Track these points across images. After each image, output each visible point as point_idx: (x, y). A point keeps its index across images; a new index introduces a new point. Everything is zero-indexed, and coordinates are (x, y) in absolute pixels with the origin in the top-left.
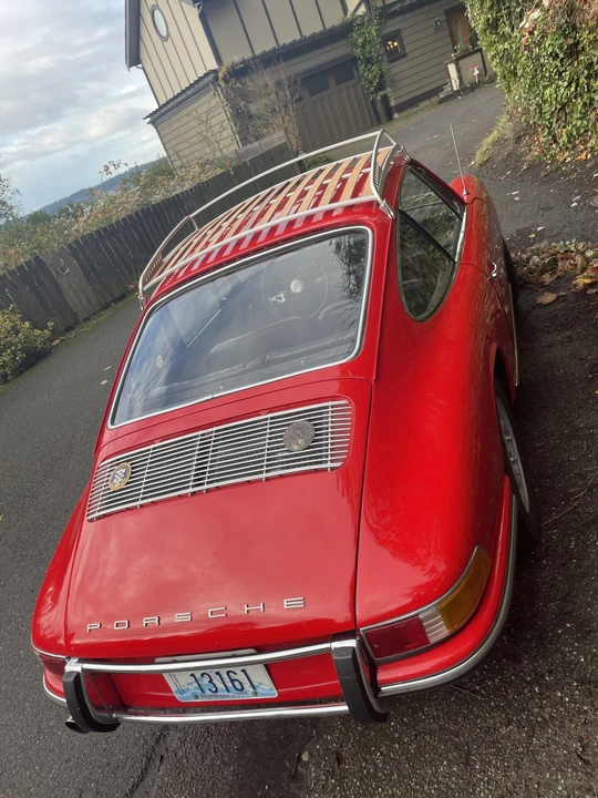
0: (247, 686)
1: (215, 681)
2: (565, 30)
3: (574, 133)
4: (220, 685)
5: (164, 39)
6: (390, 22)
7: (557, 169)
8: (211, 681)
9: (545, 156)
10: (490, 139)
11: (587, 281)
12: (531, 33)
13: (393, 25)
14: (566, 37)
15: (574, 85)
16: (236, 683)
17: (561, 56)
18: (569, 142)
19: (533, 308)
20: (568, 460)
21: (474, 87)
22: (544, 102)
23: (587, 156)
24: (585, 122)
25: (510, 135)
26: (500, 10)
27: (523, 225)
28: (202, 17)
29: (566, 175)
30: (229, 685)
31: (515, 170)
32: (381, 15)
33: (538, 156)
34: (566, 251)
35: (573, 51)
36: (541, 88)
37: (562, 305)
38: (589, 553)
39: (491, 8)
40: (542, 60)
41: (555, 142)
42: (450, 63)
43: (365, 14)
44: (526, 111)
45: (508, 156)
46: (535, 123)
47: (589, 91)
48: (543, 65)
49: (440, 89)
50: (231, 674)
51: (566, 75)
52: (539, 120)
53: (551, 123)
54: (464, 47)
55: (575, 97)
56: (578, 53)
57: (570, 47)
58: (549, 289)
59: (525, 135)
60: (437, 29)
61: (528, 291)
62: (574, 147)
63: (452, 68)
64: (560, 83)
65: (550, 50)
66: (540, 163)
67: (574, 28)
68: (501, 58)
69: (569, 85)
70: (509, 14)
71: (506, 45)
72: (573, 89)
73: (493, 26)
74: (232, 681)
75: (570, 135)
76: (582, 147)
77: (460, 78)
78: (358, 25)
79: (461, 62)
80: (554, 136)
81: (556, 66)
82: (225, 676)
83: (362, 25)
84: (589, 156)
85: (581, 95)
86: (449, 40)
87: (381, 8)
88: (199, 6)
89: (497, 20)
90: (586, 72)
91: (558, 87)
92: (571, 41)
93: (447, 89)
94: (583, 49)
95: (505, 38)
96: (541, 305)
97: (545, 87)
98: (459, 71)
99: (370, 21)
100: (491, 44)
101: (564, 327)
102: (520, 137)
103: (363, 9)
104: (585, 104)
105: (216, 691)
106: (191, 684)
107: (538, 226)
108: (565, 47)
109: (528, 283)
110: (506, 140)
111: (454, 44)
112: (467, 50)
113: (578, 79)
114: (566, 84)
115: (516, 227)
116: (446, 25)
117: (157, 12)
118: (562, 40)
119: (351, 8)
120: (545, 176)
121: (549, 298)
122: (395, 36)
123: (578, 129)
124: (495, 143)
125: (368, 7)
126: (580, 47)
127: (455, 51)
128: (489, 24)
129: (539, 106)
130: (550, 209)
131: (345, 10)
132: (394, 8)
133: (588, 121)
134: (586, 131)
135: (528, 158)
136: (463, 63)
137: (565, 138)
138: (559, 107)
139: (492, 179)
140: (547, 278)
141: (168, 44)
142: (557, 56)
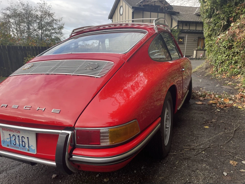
0: (27, 145)
1: (16, 140)
2: (230, 41)
3: (223, 70)
4: (17, 143)
5: (121, 15)
6: (182, 34)
7: (215, 78)
8: (15, 140)
9: (213, 74)
10: (198, 67)
11: (214, 102)
12: (220, 39)
13: (182, 35)
14: (230, 43)
15: (227, 57)
16: (23, 143)
17: (227, 47)
18: (221, 72)
19: (194, 104)
20: (187, 140)
21: (199, 59)
22: (217, 59)
23: (225, 77)
24: (228, 68)
25: (204, 67)
26: (213, 32)
27: (199, 86)
28: (133, 13)
29: (217, 80)
30: (21, 143)
31: (203, 75)
32: (180, 31)
33: (211, 74)
34: (210, 94)
35: (230, 47)
36: (218, 55)
37: (203, 106)
38: (182, 167)
39: (211, 30)
40: (221, 48)
41: (217, 71)
42: (195, 50)
43: (176, 29)
44: (211, 61)
45: (202, 72)
46: (213, 65)
47: (231, 59)
48: (220, 49)
49: (190, 56)
50: (23, 138)
51: (226, 53)
52: (214, 64)
53: (217, 66)
54: (200, 48)
55: (227, 60)
56: (232, 48)
57: (230, 46)
58: (201, 101)
59: (209, 68)
60: (195, 41)
61: (194, 100)
62: (222, 74)
63: (195, 52)
64: (224, 55)
65: (224, 45)
66: (211, 76)
67: (233, 41)
68: (209, 46)
69: (226, 56)
70: (216, 34)
71: (212, 42)
72: (227, 58)
73: (210, 36)
74: (22, 141)
75: (222, 70)
76: (224, 75)
77: (196, 55)
78: (173, 31)
79: (198, 51)
80: (217, 70)
81: (224, 50)
82: (20, 138)
83: (175, 32)
84: (226, 77)
85: (229, 60)
86: (197, 45)
87: (181, 29)
88: (133, 10)
89: (211, 35)
90: (232, 54)
91: (223, 56)
92: (231, 44)
93: (192, 57)
94: (234, 48)
95: (212, 40)
96: (196, 104)
97: (219, 55)
98: (196, 53)
99: (177, 31)
100: (208, 41)
101: (201, 110)
102: (207, 68)
103: (176, 28)
104: (229, 63)
105: (15, 145)
106: (8, 139)
107: (204, 87)
108: (229, 45)
109: (195, 98)
110: (203, 68)
111: (198, 46)
112: (201, 49)
113: (229, 55)
114: (225, 56)
115: (197, 86)
116: (197, 41)
117: (122, 8)
118: (228, 43)
119: (173, 26)
120: (211, 79)
121: (200, 103)
122: (182, 38)
123: (225, 70)
124: (199, 68)
125: (178, 28)
126: (233, 47)
127: (197, 48)
128: (209, 35)
129: (216, 60)
130: (209, 85)
131: (171, 26)
132: (185, 31)
133: (229, 68)
134: (227, 70)
135: (207, 73)
136: (199, 52)
137: (220, 71)
138: (221, 61)
139: (195, 76)
140: (201, 98)
141: (121, 17)
142: (225, 47)
